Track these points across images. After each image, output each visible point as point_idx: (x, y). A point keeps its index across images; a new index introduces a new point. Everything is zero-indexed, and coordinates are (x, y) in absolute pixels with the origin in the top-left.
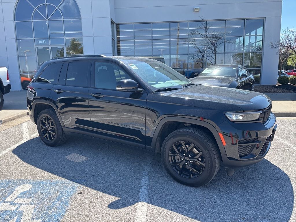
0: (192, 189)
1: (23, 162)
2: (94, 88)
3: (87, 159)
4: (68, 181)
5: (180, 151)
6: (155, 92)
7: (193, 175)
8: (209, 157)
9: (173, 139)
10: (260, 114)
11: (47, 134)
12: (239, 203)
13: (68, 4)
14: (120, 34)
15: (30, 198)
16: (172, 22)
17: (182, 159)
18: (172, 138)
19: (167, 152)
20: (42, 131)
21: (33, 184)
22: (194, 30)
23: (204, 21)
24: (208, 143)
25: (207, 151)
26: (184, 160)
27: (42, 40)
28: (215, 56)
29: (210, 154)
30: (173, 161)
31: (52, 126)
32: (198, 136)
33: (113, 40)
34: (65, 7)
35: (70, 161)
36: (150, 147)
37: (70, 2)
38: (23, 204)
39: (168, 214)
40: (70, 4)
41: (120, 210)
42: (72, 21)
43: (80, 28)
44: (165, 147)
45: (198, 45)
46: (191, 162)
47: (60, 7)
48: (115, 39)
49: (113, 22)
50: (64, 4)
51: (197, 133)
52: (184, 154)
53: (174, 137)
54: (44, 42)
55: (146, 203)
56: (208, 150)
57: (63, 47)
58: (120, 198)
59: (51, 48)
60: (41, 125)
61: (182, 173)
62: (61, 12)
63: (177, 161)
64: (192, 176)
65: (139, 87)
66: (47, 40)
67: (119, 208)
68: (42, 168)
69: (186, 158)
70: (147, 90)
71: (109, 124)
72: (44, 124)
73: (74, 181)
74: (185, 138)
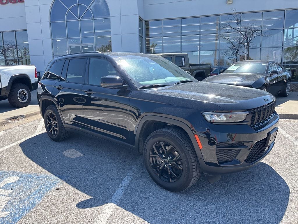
0: (170, 194)
1: (24, 154)
3: (82, 155)
4: (53, 176)
5: (161, 152)
6: (140, 89)
7: (172, 180)
8: (186, 161)
9: (153, 139)
10: (247, 115)
11: (52, 129)
12: (215, 214)
13: (98, 3)
14: (150, 32)
15: (12, 189)
17: (162, 161)
18: (152, 138)
19: (148, 153)
20: (48, 126)
21: (21, 177)
22: (225, 24)
23: (236, 13)
24: (185, 145)
25: (183, 154)
26: (164, 162)
27: (74, 39)
29: (186, 157)
30: (155, 163)
31: (55, 122)
32: (176, 137)
33: (141, 37)
34: (95, 7)
35: (66, 157)
36: (134, 146)
37: (100, 1)
38: (2, 195)
39: (132, 218)
40: (100, 3)
41: (86, 209)
42: (103, 20)
43: (109, 27)
44: (146, 147)
46: (170, 164)
47: (91, 7)
48: (144, 36)
50: (94, 3)
51: (174, 134)
52: (164, 156)
53: (154, 137)
54: (76, 41)
55: (115, 205)
56: (185, 153)
57: (93, 46)
58: (92, 197)
59: (82, 46)
60: (47, 120)
61: (162, 176)
62: (91, 12)
63: (158, 163)
64: (171, 180)
65: (124, 84)
66: (78, 39)
67: (86, 208)
69: (165, 160)
70: (132, 87)
71: (99, 121)
72: (50, 120)
73: (58, 177)
74: (163, 138)
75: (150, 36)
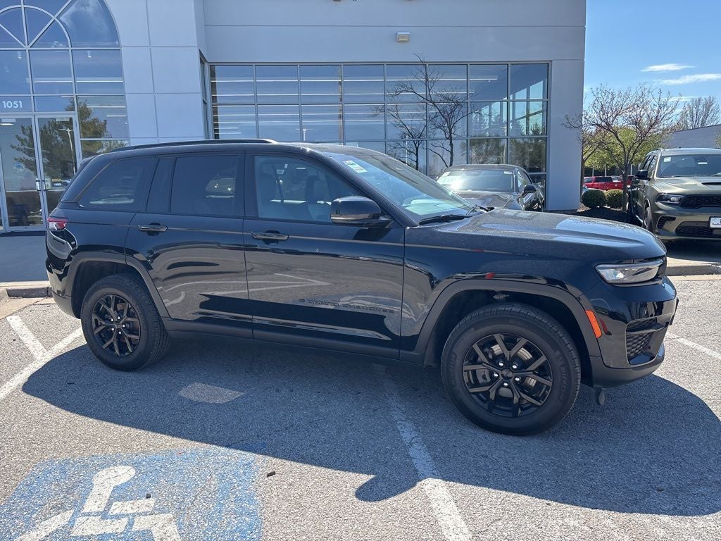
0: (521, 441)
2: (257, 218)
3: (238, 394)
4: (223, 449)
5: (490, 356)
6: (421, 224)
7: (522, 410)
8: (563, 365)
9: (475, 330)
10: (660, 266)
11: (113, 340)
12: (634, 460)
13: (83, 8)
15: (148, 497)
16: (347, 64)
17: (496, 375)
18: (473, 329)
19: (458, 362)
20: (96, 332)
21: (136, 465)
24: (559, 335)
25: (558, 353)
26: (501, 377)
27: (12, 99)
28: (451, 145)
29: (564, 357)
30: (473, 382)
31: (129, 319)
32: (537, 319)
33: (205, 103)
34: (75, 17)
35: (197, 403)
36: (413, 353)
37: (88, 5)
38: (140, 514)
39: (502, 498)
40: (90, 10)
41: (388, 501)
43: (118, 72)
44: (454, 350)
45: (405, 120)
46: (517, 379)
47: (63, 17)
48: (209, 101)
49: (203, 60)
50: (72, 9)
51: (533, 315)
52: (501, 364)
53: (476, 326)
54: (17, 104)
55: (440, 480)
56: (561, 351)
57: (71, 119)
58: (372, 476)
59: (37, 120)
60: (94, 317)
61: (494, 407)
62: (64, 30)
63: (481, 380)
64: (520, 411)
65: (383, 214)
66: (26, 100)
67: (385, 498)
68: (134, 425)
69: (505, 372)
70: (399, 220)
71: (302, 304)
72: (103, 315)
73: (237, 448)
74: (504, 327)
75: (219, 101)
